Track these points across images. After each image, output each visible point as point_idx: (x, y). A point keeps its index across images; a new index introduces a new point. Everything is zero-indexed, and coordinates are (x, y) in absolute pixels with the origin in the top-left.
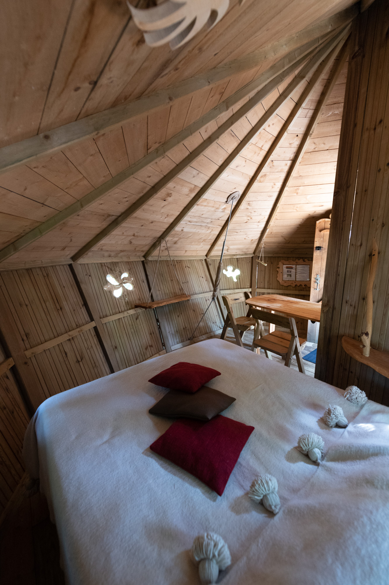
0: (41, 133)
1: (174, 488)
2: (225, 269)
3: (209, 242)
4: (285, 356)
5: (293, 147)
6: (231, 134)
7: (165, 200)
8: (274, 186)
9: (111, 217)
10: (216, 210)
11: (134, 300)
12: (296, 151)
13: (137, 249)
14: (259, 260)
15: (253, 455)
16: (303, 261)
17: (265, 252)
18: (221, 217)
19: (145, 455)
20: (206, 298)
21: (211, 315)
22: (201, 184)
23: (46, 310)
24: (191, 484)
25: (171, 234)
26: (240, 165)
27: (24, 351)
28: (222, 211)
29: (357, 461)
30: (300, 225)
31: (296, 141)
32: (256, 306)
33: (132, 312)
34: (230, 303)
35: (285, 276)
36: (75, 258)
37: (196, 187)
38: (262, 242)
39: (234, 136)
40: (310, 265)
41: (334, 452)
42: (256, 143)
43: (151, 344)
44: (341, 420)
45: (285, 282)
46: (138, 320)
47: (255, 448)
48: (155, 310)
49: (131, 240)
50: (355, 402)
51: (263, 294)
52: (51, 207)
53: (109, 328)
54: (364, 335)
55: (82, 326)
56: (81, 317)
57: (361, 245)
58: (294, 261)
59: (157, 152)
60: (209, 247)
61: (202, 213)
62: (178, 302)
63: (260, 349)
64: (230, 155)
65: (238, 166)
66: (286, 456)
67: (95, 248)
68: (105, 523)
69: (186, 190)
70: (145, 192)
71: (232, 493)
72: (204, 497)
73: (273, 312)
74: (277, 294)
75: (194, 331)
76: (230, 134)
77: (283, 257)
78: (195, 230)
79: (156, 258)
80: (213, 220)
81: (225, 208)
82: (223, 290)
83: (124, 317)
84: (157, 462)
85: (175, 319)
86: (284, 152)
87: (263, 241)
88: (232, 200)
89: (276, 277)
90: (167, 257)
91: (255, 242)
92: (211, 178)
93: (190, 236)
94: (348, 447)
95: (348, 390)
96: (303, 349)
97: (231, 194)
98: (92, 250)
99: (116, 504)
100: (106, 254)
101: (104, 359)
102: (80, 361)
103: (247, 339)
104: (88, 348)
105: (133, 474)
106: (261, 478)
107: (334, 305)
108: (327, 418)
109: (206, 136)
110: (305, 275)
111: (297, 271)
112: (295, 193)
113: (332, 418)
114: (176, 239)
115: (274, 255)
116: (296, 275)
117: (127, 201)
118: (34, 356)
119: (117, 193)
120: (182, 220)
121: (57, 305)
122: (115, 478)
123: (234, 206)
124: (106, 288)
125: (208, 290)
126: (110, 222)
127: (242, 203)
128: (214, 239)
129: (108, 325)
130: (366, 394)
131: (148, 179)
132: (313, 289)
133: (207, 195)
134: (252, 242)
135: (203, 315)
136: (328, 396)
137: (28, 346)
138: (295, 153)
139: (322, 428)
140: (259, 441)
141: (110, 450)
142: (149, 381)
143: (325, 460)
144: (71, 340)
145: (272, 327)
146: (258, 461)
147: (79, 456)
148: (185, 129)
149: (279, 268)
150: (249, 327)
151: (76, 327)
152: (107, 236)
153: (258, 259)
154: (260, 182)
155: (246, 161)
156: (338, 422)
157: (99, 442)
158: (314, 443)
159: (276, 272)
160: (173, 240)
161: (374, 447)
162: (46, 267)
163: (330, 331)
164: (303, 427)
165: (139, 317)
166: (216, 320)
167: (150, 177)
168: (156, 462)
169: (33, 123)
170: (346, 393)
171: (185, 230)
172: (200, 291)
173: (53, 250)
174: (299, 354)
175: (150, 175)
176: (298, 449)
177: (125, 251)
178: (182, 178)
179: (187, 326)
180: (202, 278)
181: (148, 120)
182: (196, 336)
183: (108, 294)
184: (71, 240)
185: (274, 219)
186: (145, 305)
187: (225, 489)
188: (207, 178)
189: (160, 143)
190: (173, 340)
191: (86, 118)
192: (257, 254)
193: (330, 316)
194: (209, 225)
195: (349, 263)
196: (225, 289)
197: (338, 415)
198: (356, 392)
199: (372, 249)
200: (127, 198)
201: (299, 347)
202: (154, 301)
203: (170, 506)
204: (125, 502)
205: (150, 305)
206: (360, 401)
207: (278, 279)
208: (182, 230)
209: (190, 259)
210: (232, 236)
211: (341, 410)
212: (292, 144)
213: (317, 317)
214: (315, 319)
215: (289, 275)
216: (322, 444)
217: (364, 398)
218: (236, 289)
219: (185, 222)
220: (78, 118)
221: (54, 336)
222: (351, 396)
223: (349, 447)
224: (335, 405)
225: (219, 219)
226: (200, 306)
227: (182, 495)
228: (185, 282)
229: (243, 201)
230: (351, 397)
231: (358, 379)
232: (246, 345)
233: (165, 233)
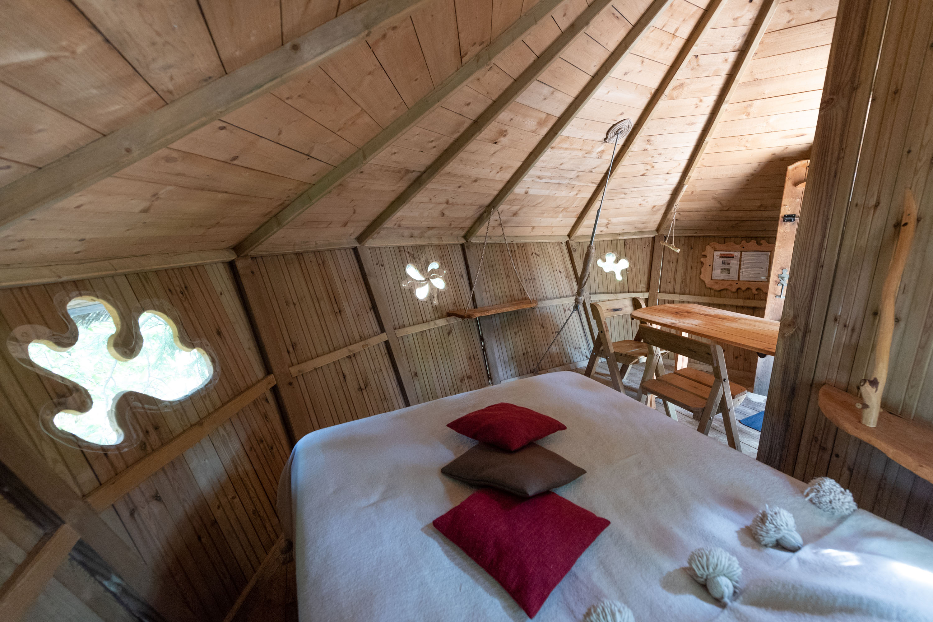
0: (287, 42)
1: (460, 589)
2: (601, 258)
3: (574, 212)
4: (700, 414)
5: (740, 24)
6: (614, 14)
7: (496, 143)
8: (700, 104)
9: (410, 174)
10: (586, 155)
11: (446, 304)
12: (748, 32)
13: (454, 224)
14: (666, 242)
15: (601, 567)
16: (757, 243)
17: (677, 228)
18: (595, 168)
19: (425, 532)
20: (565, 307)
21: (573, 336)
22: (558, 110)
23: (319, 312)
24: (487, 590)
25: (508, 199)
26: (633, 70)
27: (289, 367)
28: (597, 156)
29: (807, 614)
30: (752, 175)
31: (748, 11)
32: (652, 322)
33: (442, 322)
34: (605, 315)
35: (717, 273)
36: (361, 238)
37: (550, 116)
38: (673, 210)
39: (619, 16)
40: (771, 251)
41: (759, 589)
42: (664, 26)
43: (470, 375)
44: (787, 536)
45: (717, 282)
46: (451, 336)
47: (607, 556)
48: (478, 321)
49: (443, 210)
50: (827, 509)
51: (672, 302)
52: (320, 160)
53: (407, 345)
54: (867, 384)
55: (368, 338)
56: (368, 326)
57: (877, 205)
58: (737, 244)
59: (478, 61)
60: (573, 220)
61: (562, 162)
62: (517, 311)
63: (656, 398)
64: (613, 54)
65: (628, 72)
66: (662, 579)
67: (389, 223)
68: (351, 616)
69: (531, 124)
70: (462, 130)
71: (553, 619)
72: (504, 614)
73: (685, 335)
74: (699, 303)
75: (541, 359)
76: (612, 15)
77: (715, 237)
78: (549, 191)
79: (482, 240)
80: (580, 174)
81: (603, 151)
82: (596, 293)
83: (429, 330)
84: (441, 546)
85: (509, 336)
86: (722, 37)
87: (675, 207)
88: (616, 136)
89: (698, 272)
90: (501, 238)
91: (659, 210)
92: (577, 98)
93: (540, 203)
94: (790, 587)
95: (813, 484)
96: (740, 404)
97: (614, 125)
98: (385, 226)
99: (372, 594)
100: (407, 233)
101: (397, 390)
102: (363, 389)
103: (634, 379)
104: (376, 372)
105: (403, 557)
106: (602, 604)
107: (807, 325)
108: (758, 528)
109: (564, 24)
110: (759, 270)
111: (742, 263)
112: (744, 114)
113: (767, 530)
114: (515, 208)
115: (696, 233)
116: (740, 269)
117: (434, 147)
118: (302, 375)
119: (417, 135)
120: (525, 174)
121: (335, 305)
122: (376, 557)
123: (621, 146)
124: (405, 285)
125: (569, 293)
126: (410, 183)
127: (634, 141)
128: (583, 207)
129: (405, 339)
130: (853, 496)
131: (466, 109)
132: (773, 296)
133: (568, 131)
134: (654, 209)
135: (557, 334)
136: (769, 490)
137: (295, 361)
138: (746, 36)
139: (744, 543)
140: (616, 545)
141: (376, 517)
142: (448, 425)
143: (738, 601)
144: (352, 357)
145: (683, 362)
146: (609, 578)
147: (333, 519)
148: (525, 15)
149: (705, 256)
150: (637, 358)
151: (360, 340)
152: (405, 205)
153: (665, 240)
154: (670, 99)
155: (643, 62)
156: (781, 538)
157: (363, 503)
158: (719, 566)
159: (699, 264)
160: (510, 210)
161: (847, 596)
162: (322, 251)
163: (796, 373)
164: (707, 537)
165: (453, 331)
166: (581, 343)
167: (469, 104)
168: (439, 546)
169: (270, 26)
170: (809, 489)
171: (531, 192)
172: (554, 294)
173: (331, 225)
174: (730, 413)
175: (469, 101)
176: (688, 571)
177: (434, 228)
178: (524, 102)
179: (529, 351)
180: (559, 273)
181: (455, 5)
182: (544, 367)
183: (408, 293)
184: (354, 212)
185: (698, 165)
186: (462, 313)
187: (541, 610)
188: (570, 100)
189: (482, 43)
190: (504, 369)
191: (351, 11)
192: (662, 231)
193: (798, 345)
194: (574, 183)
195: (847, 242)
196: (599, 293)
197: (782, 525)
198: (832, 490)
199: (903, 213)
200: (433, 143)
201: (729, 399)
202: (477, 308)
203: (448, 615)
204: (385, 593)
205: (470, 313)
206: (839, 508)
207: (702, 276)
208: (526, 193)
209: (539, 241)
210: (615, 200)
211: (791, 517)
212: (739, 20)
213: (771, 346)
214: (766, 349)
215: (725, 269)
216: (738, 571)
217: (847, 504)
218: (620, 293)
219: (530, 179)
220: (339, 13)
221: (330, 349)
222: (818, 496)
223: (793, 587)
224: (778, 508)
225: (591, 172)
226: (554, 319)
227: (470, 603)
228: (529, 280)
229: (638, 135)
230: (818, 498)
231: (851, 470)
232: (628, 389)
233: (498, 198)
